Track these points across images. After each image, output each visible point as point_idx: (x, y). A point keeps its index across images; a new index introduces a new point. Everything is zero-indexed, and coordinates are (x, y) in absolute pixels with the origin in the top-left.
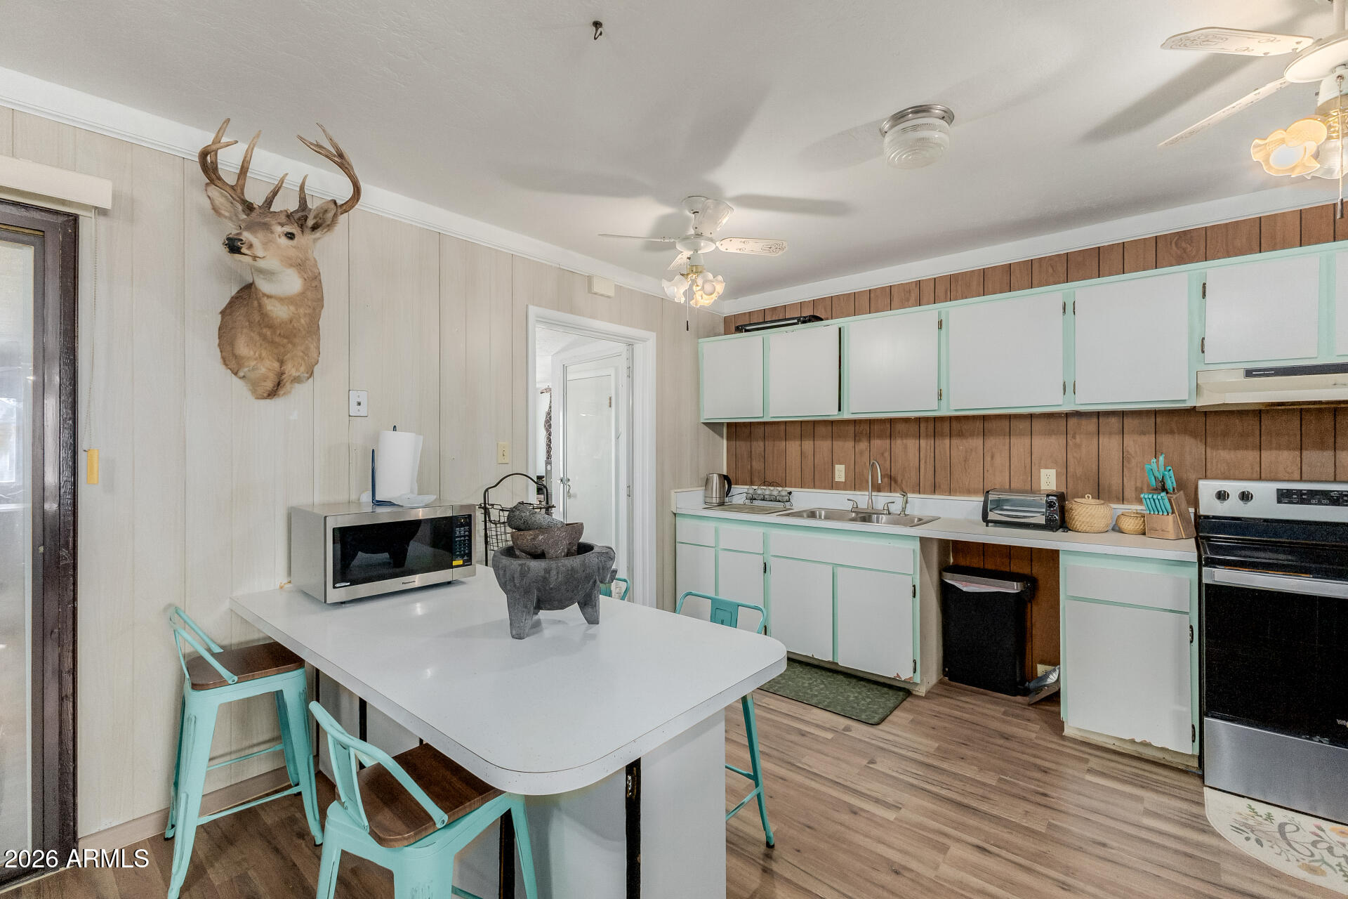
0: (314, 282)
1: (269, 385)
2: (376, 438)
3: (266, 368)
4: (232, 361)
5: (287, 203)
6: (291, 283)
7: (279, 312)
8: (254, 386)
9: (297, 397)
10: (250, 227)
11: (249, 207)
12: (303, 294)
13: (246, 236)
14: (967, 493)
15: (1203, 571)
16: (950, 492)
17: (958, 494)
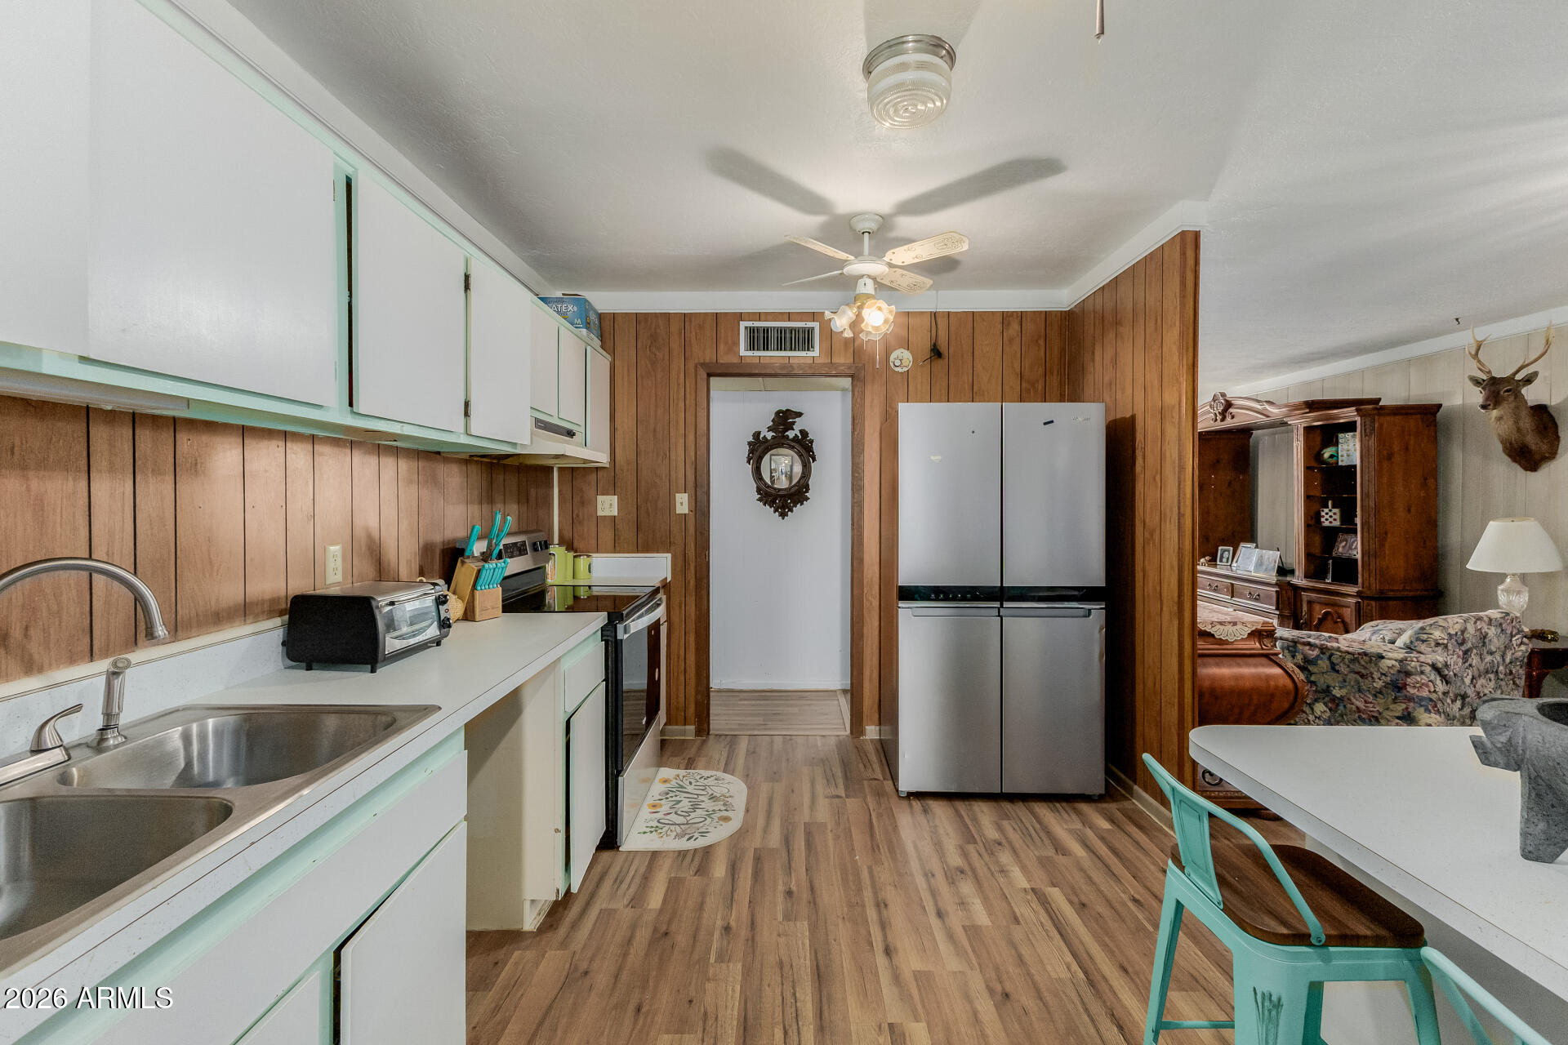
14: (215, 623)
15: (620, 627)
16: (176, 631)
17: (194, 631)
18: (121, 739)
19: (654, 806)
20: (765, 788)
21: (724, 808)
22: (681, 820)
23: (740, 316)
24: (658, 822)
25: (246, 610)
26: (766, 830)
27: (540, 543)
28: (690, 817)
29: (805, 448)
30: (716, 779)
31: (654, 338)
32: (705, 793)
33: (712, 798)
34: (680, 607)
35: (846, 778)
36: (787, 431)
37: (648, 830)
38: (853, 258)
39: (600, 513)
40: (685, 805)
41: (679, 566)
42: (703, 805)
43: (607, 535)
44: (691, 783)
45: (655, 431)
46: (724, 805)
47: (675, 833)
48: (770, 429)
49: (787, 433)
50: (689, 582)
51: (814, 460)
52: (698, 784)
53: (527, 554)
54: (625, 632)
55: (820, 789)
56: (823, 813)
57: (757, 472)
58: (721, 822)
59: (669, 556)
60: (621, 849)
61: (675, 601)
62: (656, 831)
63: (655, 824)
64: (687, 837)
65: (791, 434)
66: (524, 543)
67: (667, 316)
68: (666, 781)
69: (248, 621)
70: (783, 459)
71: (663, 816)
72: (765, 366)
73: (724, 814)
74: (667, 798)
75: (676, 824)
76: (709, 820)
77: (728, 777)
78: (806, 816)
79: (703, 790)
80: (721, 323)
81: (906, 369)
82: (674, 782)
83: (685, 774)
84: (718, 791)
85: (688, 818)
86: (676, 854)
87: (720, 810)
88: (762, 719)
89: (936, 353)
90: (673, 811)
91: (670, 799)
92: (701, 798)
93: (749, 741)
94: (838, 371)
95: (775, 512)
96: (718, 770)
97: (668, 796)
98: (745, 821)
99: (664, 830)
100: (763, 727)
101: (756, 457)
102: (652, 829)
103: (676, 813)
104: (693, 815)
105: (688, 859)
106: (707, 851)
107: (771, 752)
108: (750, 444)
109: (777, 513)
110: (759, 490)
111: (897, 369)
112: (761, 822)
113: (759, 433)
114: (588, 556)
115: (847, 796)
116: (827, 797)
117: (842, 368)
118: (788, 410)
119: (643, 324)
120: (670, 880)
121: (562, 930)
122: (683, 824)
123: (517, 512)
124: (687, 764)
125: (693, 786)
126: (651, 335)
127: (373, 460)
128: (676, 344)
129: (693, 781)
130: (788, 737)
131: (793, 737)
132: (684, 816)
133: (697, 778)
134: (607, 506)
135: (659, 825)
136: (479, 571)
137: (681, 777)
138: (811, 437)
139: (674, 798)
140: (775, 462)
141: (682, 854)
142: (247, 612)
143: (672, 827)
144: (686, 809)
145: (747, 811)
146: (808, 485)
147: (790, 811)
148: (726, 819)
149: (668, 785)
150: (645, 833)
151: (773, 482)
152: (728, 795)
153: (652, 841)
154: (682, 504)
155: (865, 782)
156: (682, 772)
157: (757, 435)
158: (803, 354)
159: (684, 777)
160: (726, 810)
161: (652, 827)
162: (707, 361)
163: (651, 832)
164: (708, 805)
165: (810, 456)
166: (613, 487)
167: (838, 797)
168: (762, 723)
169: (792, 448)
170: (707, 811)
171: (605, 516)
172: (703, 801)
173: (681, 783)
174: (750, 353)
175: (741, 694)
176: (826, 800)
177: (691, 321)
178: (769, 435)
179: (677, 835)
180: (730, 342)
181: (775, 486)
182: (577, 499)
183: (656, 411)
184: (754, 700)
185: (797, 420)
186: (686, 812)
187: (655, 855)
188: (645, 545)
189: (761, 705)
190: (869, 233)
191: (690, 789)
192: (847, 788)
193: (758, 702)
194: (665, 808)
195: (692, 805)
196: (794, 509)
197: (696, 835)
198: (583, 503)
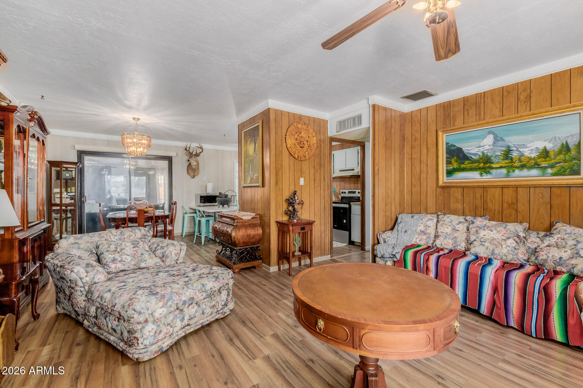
0: (198, 163)
1: (193, 176)
2: (207, 184)
3: (192, 174)
4: (188, 173)
5: (194, 153)
6: (195, 163)
7: (194, 167)
8: (191, 176)
9: (197, 178)
10: (190, 158)
11: (190, 153)
12: (196, 165)
13: (190, 159)
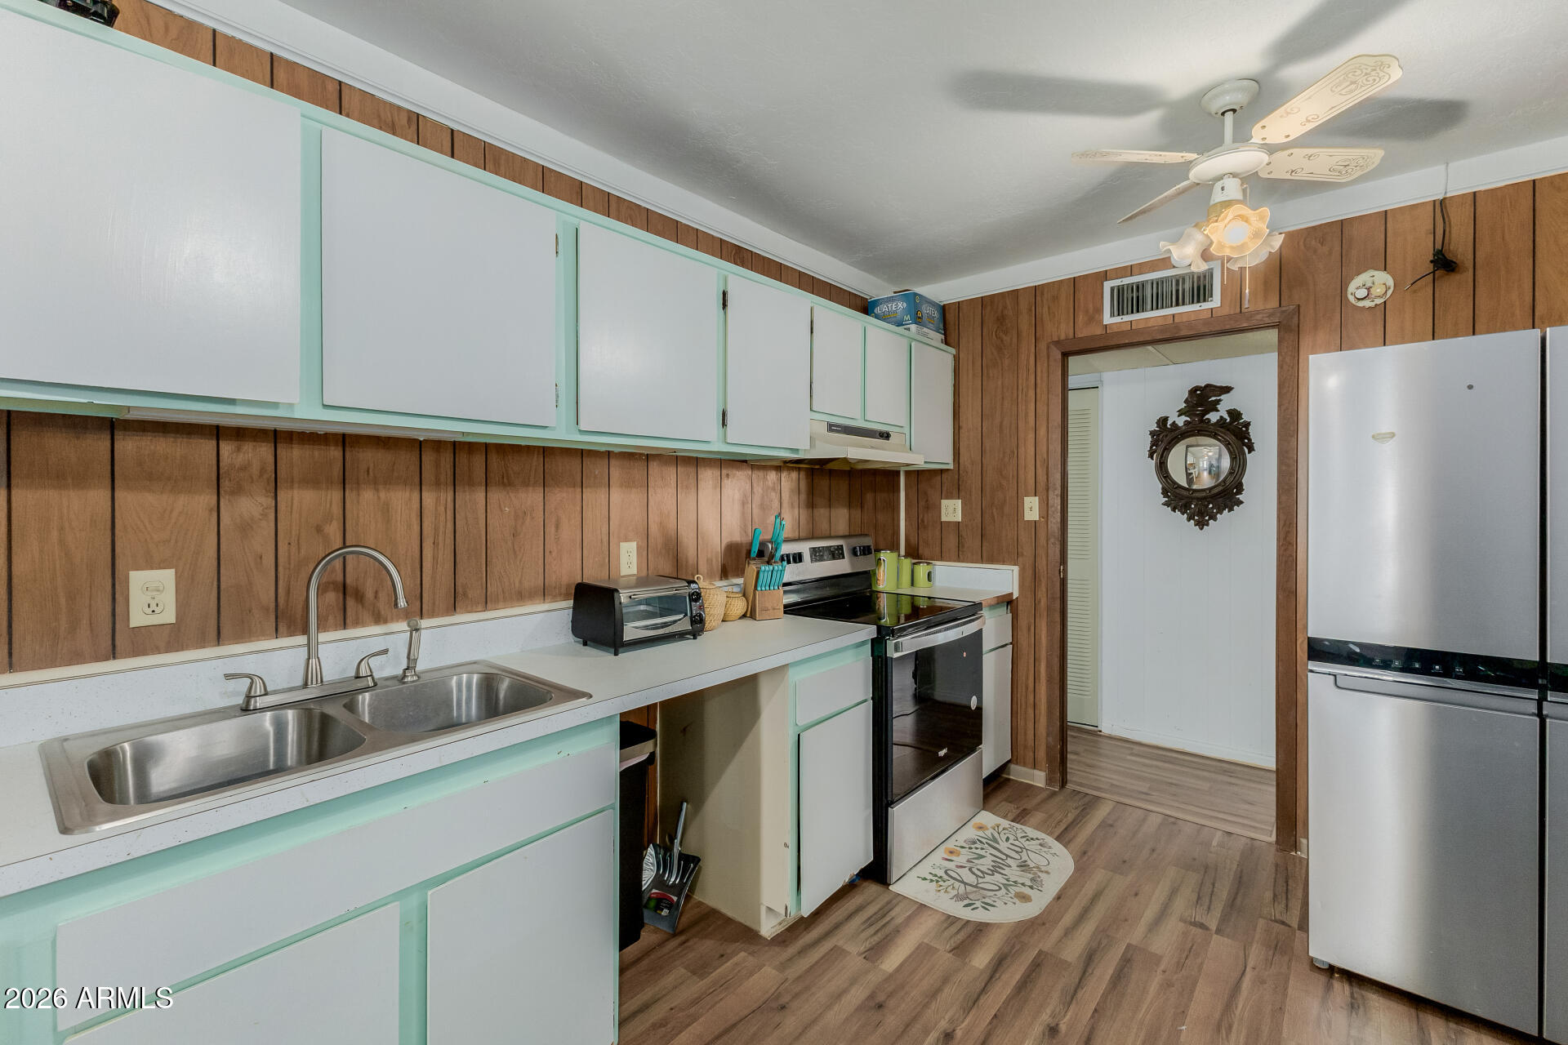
14: (518, 600)
15: (891, 644)
16: (486, 603)
17: (501, 604)
18: (415, 678)
19: (951, 852)
20: (1099, 876)
21: (1029, 883)
22: (971, 879)
23: (1105, 275)
24: (946, 872)
25: (544, 592)
26: (1068, 932)
27: (860, 547)
28: (984, 880)
29: (1236, 434)
30: (1041, 845)
31: (1001, 320)
32: (1017, 857)
33: (1023, 866)
34: (1029, 629)
35: (1232, 904)
36: (1208, 413)
37: (931, 877)
38: (1195, 156)
39: (944, 519)
40: (986, 863)
41: (1031, 580)
42: (1007, 871)
43: (951, 541)
44: (1007, 839)
45: (1001, 426)
46: (1032, 880)
47: (955, 892)
48: (1181, 413)
49: (1207, 417)
50: (1040, 602)
51: (1251, 449)
52: (1016, 843)
53: (844, 558)
54: (896, 650)
55: (1180, 905)
56: (1165, 943)
57: (1162, 469)
58: (1016, 900)
59: (1016, 569)
60: (890, 888)
61: (1023, 622)
62: (937, 881)
63: (941, 873)
64: (967, 902)
65: (1213, 417)
66: (840, 548)
67: (1015, 294)
68: (981, 828)
69: (546, 601)
70: (1205, 450)
71: (954, 868)
72: (1138, 332)
73: (1027, 891)
74: (970, 848)
75: (962, 882)
76: (1003, 891)
77: (1057, 847)
78: (1136, 935)
79: (1017, 852)
80: (1080, 289)
81: (1382, 300)
82: (989, 833)
83: (1008, 826)
84: (1034, 859)
85: (980, 880)
86: (943, 918)
87: (1023, 884)
88: (1148, 785)
89: (1444, 264)
90: (969, 865)
91: (974, 850)
92: (1009, 861)
93: (1114, 807)
94: (1255, 322)
95: (1189, 520)
96: (1050, 834)
97: (972, 846)
98: (1048, 910)
99: (947, 883)
100: (1143, 796)
101: (1160, 450)
102: (934, 878)
103: (970, 869)
104: (988, 878)
105: (954, 929)
106: (981, 929)
107: (1135, 833)
108: (1152, 433)
109: (1192, 521)
110: (1165, 492)
111: (1361, 304)
112: (1068, 919)
113: (1165, 419)
114: (928, 564)
115: (1218, 931)
116: (1185, 921)
117: (1259, 317)
118: (1207, 386)
119: (989, 308)
120: (920, 945)
121: (791, 950)
122: (971, 885)
123: (847, 516)
124: (1018, 816)
125: (1008, 844)
126: (998, 319)
127: (672, 470)
128: (1025, 323)
129: (1012, 837)
130: (1173, 820)
131: (1180, 822)
132: (977, 876)
133: (1019, 835)
134: (951, 509)
135: (945, 877)
136: (758, 573)
137: (1001, 829)
138: (1245, 418)
139: (979, 851)
140: (1193, 454)
141: (951, 920)
142: (546, 593)
143: (957, 884)
144: (983, 869)
145: (1058, 897)
146: (1241, 484)
147: (1118, 919)
148: (1025, 898)
149: (981, 833)
150: (925, 879)
151: (1190, 480)
152: (1043, 869)
153: (927, 891)
154: (1031, 509)
155: (1261, 922)
156: (1005, 823)
157: (1163, 421)
158: (1196, 307)
159: (1004, 829)
160: (1031, 887)
161: (936, 876)
162: (1063, 337)
163: (932, 881)
164: (1013, 873)
165: (1244, 444)
166: (956, 491)
167: (1202, 926)
168: (1145, 790)
169: (1215, 436)
170: (1008, 880)
171: (949, 522)
172: (1010, 866)
173: (996, 835)
174: (1117, 319)
175: (1136, 748)
176: (1181, 924)
177: (1042, 294)
178: (1181, 421)
179: (956, 896)
180: (1091, 311)
181: (1195, 487)
182: (922, 503)
183: (1002, 404)
184: (1151, 759)
185: (1222, 397)
186: (982, 872)
187: (922, 907)
188: (990, 555)
189: (1157, 767)
190: (1234, 111)
191: (1003, 846)
192: (1224, 919)
193: (1155, 763)
194: (962, 859)
195: (992, 866)
196: (1218, 516)
197: (978, 904)
198: (928, 508)
